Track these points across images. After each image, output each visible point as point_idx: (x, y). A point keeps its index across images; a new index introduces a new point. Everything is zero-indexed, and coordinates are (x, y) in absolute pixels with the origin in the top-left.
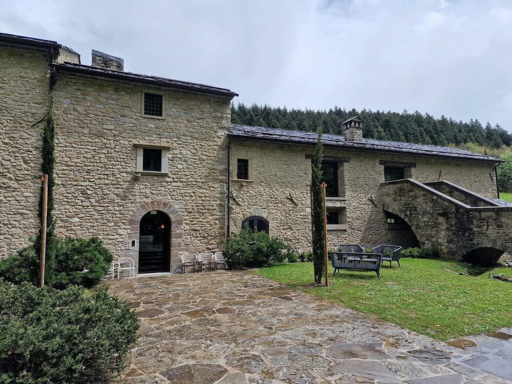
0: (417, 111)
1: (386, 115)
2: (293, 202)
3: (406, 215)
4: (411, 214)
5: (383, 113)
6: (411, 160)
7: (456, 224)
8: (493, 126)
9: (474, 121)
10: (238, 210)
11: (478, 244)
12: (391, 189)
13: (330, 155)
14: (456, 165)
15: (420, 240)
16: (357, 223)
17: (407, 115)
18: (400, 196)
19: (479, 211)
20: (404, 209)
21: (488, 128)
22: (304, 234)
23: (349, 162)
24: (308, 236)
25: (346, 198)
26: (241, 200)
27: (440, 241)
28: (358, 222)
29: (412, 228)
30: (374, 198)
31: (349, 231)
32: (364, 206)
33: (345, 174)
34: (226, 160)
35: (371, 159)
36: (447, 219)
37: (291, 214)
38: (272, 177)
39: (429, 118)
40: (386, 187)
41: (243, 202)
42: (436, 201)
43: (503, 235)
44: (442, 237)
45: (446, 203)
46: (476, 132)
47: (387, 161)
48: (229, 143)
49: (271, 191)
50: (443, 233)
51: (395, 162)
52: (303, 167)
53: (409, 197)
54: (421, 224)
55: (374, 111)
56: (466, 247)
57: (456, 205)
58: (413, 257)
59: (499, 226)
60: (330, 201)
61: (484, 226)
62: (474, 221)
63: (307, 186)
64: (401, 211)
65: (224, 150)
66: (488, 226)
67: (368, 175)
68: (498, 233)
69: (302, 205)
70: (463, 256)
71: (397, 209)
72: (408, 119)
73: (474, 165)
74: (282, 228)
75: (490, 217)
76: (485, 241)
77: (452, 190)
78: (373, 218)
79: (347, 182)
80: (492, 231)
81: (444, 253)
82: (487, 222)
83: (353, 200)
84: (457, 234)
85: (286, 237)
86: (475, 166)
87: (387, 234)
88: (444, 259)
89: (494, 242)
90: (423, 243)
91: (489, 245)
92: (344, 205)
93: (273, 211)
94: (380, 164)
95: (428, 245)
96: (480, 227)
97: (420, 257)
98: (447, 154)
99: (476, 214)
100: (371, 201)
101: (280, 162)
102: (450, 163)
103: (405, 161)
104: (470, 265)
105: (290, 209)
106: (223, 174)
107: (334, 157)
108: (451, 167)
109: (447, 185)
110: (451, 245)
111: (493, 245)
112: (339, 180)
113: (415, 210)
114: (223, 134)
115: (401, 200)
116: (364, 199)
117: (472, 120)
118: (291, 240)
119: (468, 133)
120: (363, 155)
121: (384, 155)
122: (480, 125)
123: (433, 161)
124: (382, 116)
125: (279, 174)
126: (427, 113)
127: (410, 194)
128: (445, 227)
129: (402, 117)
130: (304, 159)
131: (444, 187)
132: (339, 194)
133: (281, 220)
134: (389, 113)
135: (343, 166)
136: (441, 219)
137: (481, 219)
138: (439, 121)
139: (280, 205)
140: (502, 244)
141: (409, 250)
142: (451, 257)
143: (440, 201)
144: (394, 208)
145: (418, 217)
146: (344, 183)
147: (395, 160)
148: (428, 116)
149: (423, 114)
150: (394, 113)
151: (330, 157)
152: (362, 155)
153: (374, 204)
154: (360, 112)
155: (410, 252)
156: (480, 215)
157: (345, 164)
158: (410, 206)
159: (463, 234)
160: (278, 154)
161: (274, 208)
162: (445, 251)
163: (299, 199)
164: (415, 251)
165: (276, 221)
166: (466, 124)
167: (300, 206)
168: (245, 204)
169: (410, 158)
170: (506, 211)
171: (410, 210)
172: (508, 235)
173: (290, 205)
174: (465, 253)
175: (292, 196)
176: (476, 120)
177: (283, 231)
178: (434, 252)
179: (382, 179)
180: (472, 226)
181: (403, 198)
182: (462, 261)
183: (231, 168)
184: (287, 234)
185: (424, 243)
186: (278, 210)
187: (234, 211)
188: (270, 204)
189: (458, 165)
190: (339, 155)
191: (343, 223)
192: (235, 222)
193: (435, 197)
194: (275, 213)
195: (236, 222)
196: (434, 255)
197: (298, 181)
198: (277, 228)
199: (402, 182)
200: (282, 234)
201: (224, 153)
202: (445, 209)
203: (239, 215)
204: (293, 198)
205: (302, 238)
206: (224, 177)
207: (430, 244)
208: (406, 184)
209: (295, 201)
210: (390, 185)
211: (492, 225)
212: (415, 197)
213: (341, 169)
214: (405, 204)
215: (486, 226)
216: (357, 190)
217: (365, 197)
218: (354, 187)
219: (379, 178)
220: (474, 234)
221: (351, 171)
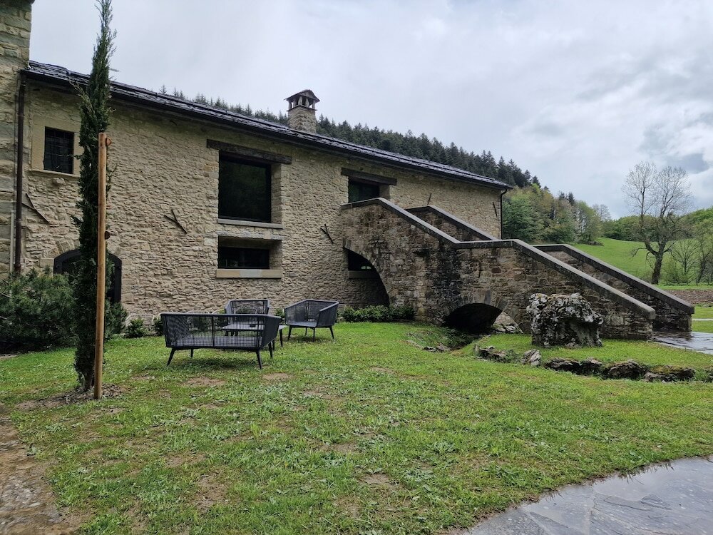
0: (423, 134)
1: (386, 136)
2: (178, 225)
3: (373, 256)
4: (380, 254)
5: (382, 132)
6: (389, 173)
7: (438, 268)
8: (507, 162)
9: (487, 153)
10: (45, 232)
11: (466, 298)
12: (355, 213)
13: (255, 147)
14: (451, 187)
15: (390, 294)
16: (299, 269)
17: (412, 138)
18: (367, 225)
19: (470, 247)
20: (370, 246)
21: (501, 163)
22: (199, 284)
23: (289, 164)
24: (206, 288)
25: (283, 225)
26: (53, 214)
27: (416, 294)
28: (301, 266)
29: (381, 275)
30: (330, 229)
31: (286, 280)
32: (313, 241)
33: (282, 184)
34: (14, 127)
35: (327, 164)
36: (427, 261)
37: (173, 247)
38: (132, 175)
39: (438, 145)
40: (350, 211)
41: (59, 219)
42: (414, 232)
43: (500, 284)
44: (419, 289)
45: (427, 236)
46: (488, 167)
47: (354, 171)
48: (22, 90)
49: (129, 201)
50: (421, 283)
51: (365, 174)
52: (201, 163)
53: (379, 227)
54: (392, 268)
55: (371, 128)
56: (449, 304)
57: (440, 238)
58: (373, 320)
59: (496, 271)
60: (253, 229)
61: (475, 270)
62: (463, 263)
63: (209, 198)
64: (367, 250)
65: (10, 104)
66: (481, 270)
67: (322, 191)
68: (494, 281)
69: (198, 232)
70: (445, 318)
71: (362, 246)
72: (412, 143)
73: (475, 189)
74: (151, 273)
75: (484, 256)
76: (476, 295)
77: (441, 219)
78: (326, 259)
79: (284, 198)
80: (485, 279)
81: (420, 314)
82: (480, 265)
83: (294, 228)
84: (439, 283)
85: (159, 289)
86: (476, 191)
87: (347, 286)
88: (419, 323)
89: (488, 294)
90: (394, 299)
91: (481, 301)
92: (278, 237)
93: (133, 241)
94: (342, 174)
95: (399, 303)
96: (469, 272)
97: (384, 320)
98: (440, 170)
99: (466, 253)
100: (325, 233)
101: (152, 146)
102: (443, 183)
103: (381, 174)
104: (453, 330)
105: (171, 238)
106: (7, 154)
107: (263, 153)
108: (445, 190)
109: (435, 212)
110: (431, 302)
111: (486, 299)
112: (273, 194)
113: (386, 248)
114: (9, 70)
115: (367, 231)
116: (314, 229)
117: (484, 152)
118: (170, 296)
119: (480, 168)
120: (315, 156)
121: (349, 159)
122: (493, 159)
123: (422, 178)
124: (381, 135)
125: (148, 169)
126: (434, 138)
127: (381, 222)
128: (423, 273)
129: (406, 139)
130: (204, 148)
131: (430, 214)
132: (273, 218)
133: (151, 258)
134: (390, 133)
135: (280, 170)
136: (420, 262)
137: (472, 261)
138: (448, 150)
139: (149, 230)
140: (498, 298)
141: (369, 310)
142: (429, 320)
143: (420, 232)
144: (359, 245)
145: (389, 259)
146: (280, 199)
147: (366, 171)
148: (436, 142)
149: (431, 139)
150: (396, 134)
151: (256, 151)
152: (312, 155)
153: (330, 238)
154: (353, 127)
155: (370, 313)
156: (471, 254)
157: (284, 167)
158: (380, 241)
159: (447, 284)
160: (149, 132)
161: (135, 235)
162: (422, 310)
163: (191, 221)
164: (378, 310)
165: (138, 260)
166: (478, 156)
167: (193, 233)
168: (62, 222)
169: (389, 170)
170: (506, 247)
171: (379, 248)
172: (507, 284)
173: (171, 231)
174: (448, 313)
175: (176, 213)
176: (489, 153)
177: (154, 280)
178: (406, 312)
179: (344, 199)
180: (460, 271)
181: (370, 229)
182: (444, 325)
183: (26, 144)
184: (163, 285)
185: (396, 299)
186: (144, 239)
187: (34, 235)
188: (126, 227)
189: (454, 188)
190: (273, 150)
191: (276, 267)
192: (36, 258)
193: (413, 227)
194: (138, 245)
195: (39, 259)
196: (407, 317)
197: (190, 187)
198: (141, 273)
199: (371, 203)
200: (152, 284)
201: (11, 110)
202: (425, 246)
203: (47, 245)
204: (178, 219)
205: (194, 291)
206: (10, 163)
207: (403, 300)
208: (375, 207)
209: (183, 225)
210: (355, 209)
211: (486, 269)
212: (388, 227)
213: (276, 175)
214: (373, 239)
215: (478, 271)
216: (301, 212)
217: (315, 225)
218: (297, 208)
219: (340, 197)
220: (461, 283)
221: (293, 180)
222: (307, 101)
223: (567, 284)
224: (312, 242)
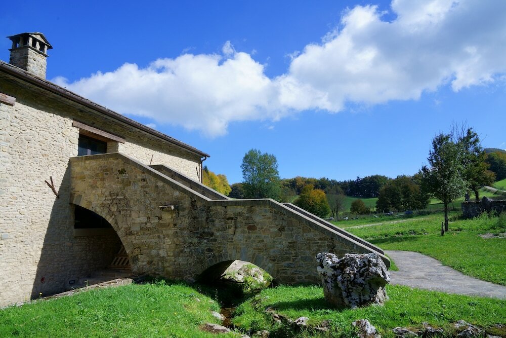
4: (119, 211)
6: (119, 132)
7: (189, 226)
12: (88, 167)
14: (168, 151)
18: (103, 180)
20: (107, 202)
27: (163, 253)
35: (57, 113)
36: (176, 218)
40: (81, 164)
42: (161, 189)
43: (256, 241)
44: (166, 248)
45: (176, 192)
47: (85, 124)
50: (168, 241)
51: (96, 129)
53: (117, 182)
54: (134, 226)
56: (202, 262)
59: (252, 228)
61: (230, 227)
62: (217, 221)
64: (103, 206)
66: (236, 228)
68: (249, 238)
70: (197, 277)
71: (96, 202)
75: (240, 214)
76: (230, 252)
80: (241, 236)
82: (235, 222)
89: (243, 251)
90: (135, 259)
91: (236, 258)
94: (73, 125)
95: (142, 263)
96: (224, 230)
99: (220, 210)
100: (50, 187)
102: (162, 147)
103: (112, 130)
111: (241, 256)
113: (127, 204)
115: (103, 186)
116: (37, 182)
121: (82, 111)
127: (121, 177)
128: (171, 230)
136: (167, 219)
137: (227, 218)
140: (254, 255)
142: (178, 278)
143: (168, 189)
144: (91, 200)
145: (130, 217)
147: (97, 126)
153: (55, 193)
156: (226, 211)
158: (119, 197)
159: (200, 242)
162: (170, 269)
169: (118, 128)
171: (118, 204)
172: (263, 241)
174: (200, 272)
179: (73, 151)
180: (213, 230)
181: (107, 184)
185: (137, 259)
199: (110, 157)
207: (146, 260)
211: (241, 227)
212: (129, 183)
214: (111, 195)
215: (233, 228)
216: (22, 161)
217: (39, 177)
218: (18, 156)
219: (69, 149)
220: (215, 240)
221: (15, 124)
222: (38, 43)
223: (320, 239)
224: (34, 196)
